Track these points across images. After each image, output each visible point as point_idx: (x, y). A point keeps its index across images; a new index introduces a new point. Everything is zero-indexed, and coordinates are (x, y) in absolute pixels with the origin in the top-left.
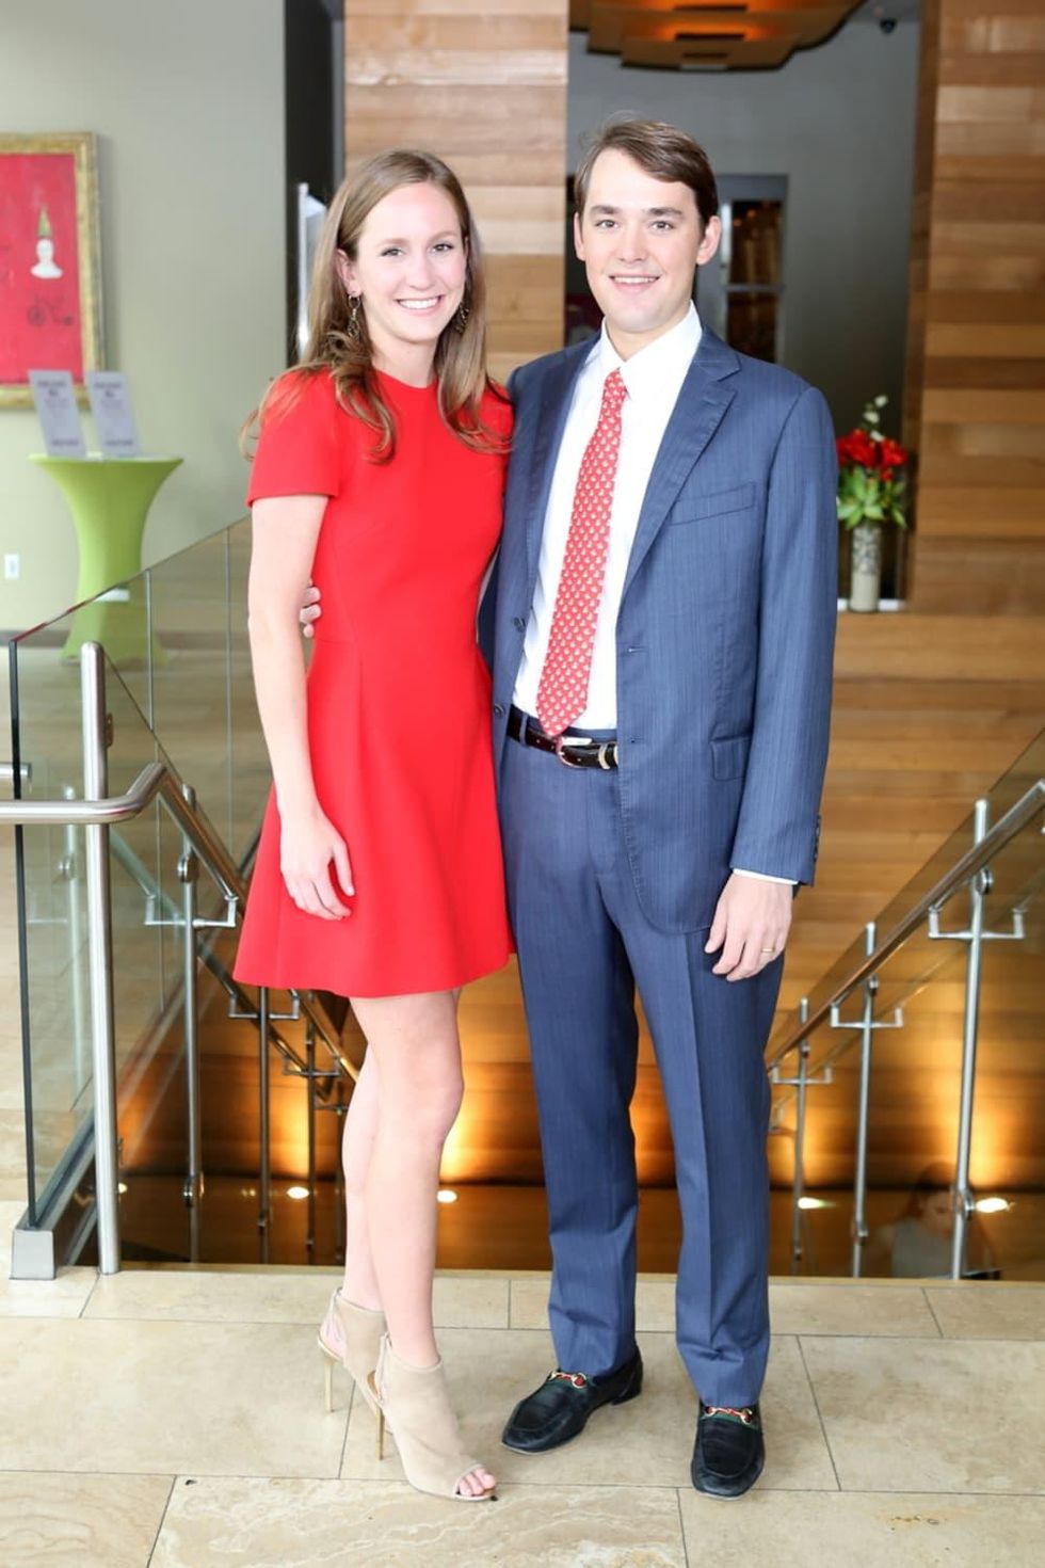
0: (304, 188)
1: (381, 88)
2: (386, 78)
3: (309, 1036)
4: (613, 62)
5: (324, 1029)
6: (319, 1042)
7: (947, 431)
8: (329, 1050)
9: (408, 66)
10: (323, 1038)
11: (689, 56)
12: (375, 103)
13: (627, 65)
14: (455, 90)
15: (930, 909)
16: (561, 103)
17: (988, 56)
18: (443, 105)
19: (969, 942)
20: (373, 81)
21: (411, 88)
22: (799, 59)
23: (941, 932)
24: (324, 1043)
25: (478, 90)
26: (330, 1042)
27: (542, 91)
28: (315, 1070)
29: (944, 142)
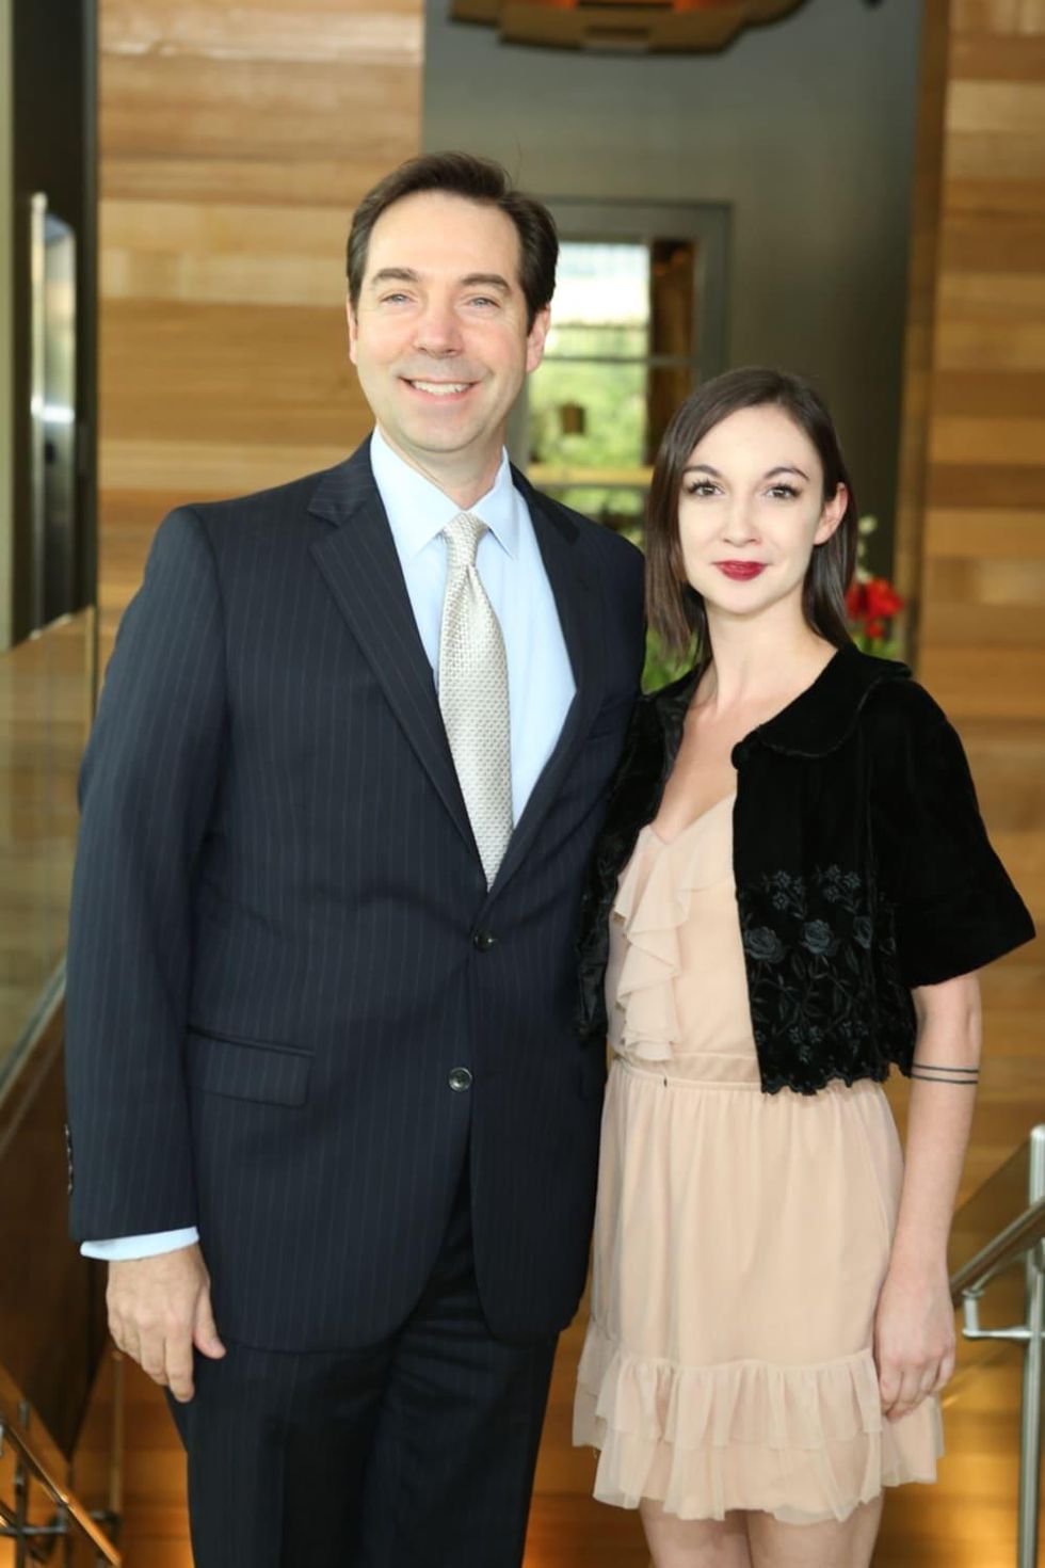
0: (39, 202)
1: (151, 60)
2: (159, 45)
3: (20, 1470)
4: (484, 39)
5: (45, 1465)
6: (36, 1485)
7: (961, 570)
8: (48, 1493)
9: (195, 30)
10: (41, 1478)
11: (596, 31)
12: (143, 82)
13: (510, 40)
14: (260, 66)
15: (965, 1292)
16: (413, 89)
17: (1017, 40)
18: (242, 87)
19: (1024, 1344)
20: (139, 48)
21: (199, 63)
22: (751, 41)
23: (982, 1327)
24: (43, 1487)
25: (293, 68)
26: (52, 1484)
27: (386, 71)
28: (27, 1524)
29: (957, 161)
